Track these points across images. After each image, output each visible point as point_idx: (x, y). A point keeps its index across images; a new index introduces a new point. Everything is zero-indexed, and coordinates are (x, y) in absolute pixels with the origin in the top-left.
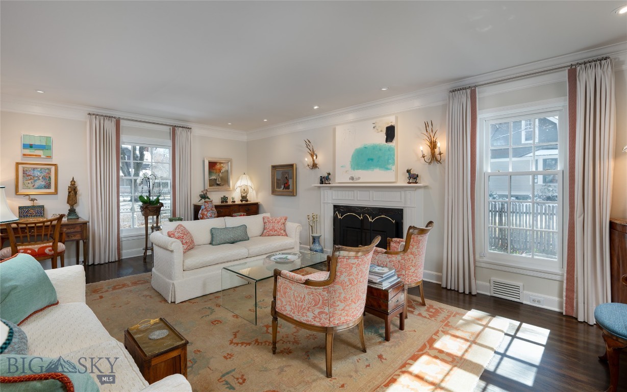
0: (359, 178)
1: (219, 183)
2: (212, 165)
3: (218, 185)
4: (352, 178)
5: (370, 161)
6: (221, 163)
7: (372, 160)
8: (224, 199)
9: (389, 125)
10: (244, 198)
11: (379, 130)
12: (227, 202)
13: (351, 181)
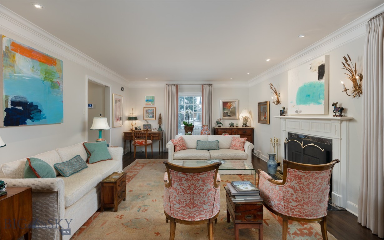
0: (301, 111)
1: (229, 115)
2: (225, 104)
3: (229, 116)
4: (297, 112)
5: (308, 97)
6: (231, 102)
7: (309, 96)
8: (232, 125)
9: (320, 64)
10: (245, 125)
11: (314, 70)
12: (233, 126)
13: (296, 114)
